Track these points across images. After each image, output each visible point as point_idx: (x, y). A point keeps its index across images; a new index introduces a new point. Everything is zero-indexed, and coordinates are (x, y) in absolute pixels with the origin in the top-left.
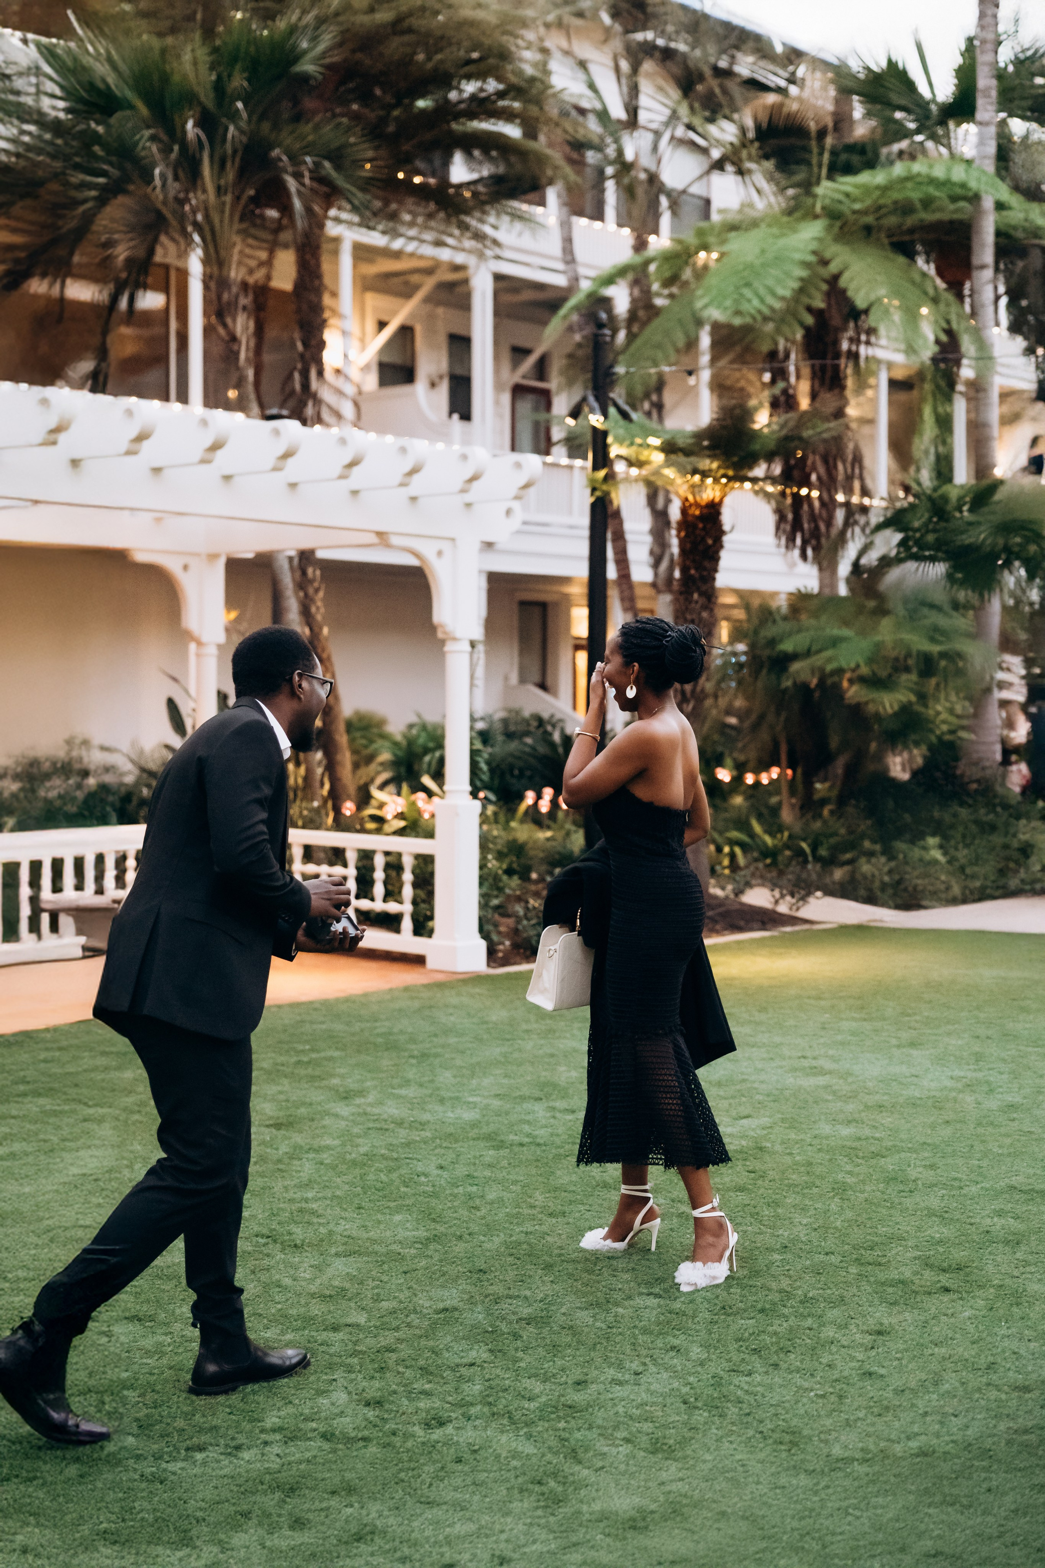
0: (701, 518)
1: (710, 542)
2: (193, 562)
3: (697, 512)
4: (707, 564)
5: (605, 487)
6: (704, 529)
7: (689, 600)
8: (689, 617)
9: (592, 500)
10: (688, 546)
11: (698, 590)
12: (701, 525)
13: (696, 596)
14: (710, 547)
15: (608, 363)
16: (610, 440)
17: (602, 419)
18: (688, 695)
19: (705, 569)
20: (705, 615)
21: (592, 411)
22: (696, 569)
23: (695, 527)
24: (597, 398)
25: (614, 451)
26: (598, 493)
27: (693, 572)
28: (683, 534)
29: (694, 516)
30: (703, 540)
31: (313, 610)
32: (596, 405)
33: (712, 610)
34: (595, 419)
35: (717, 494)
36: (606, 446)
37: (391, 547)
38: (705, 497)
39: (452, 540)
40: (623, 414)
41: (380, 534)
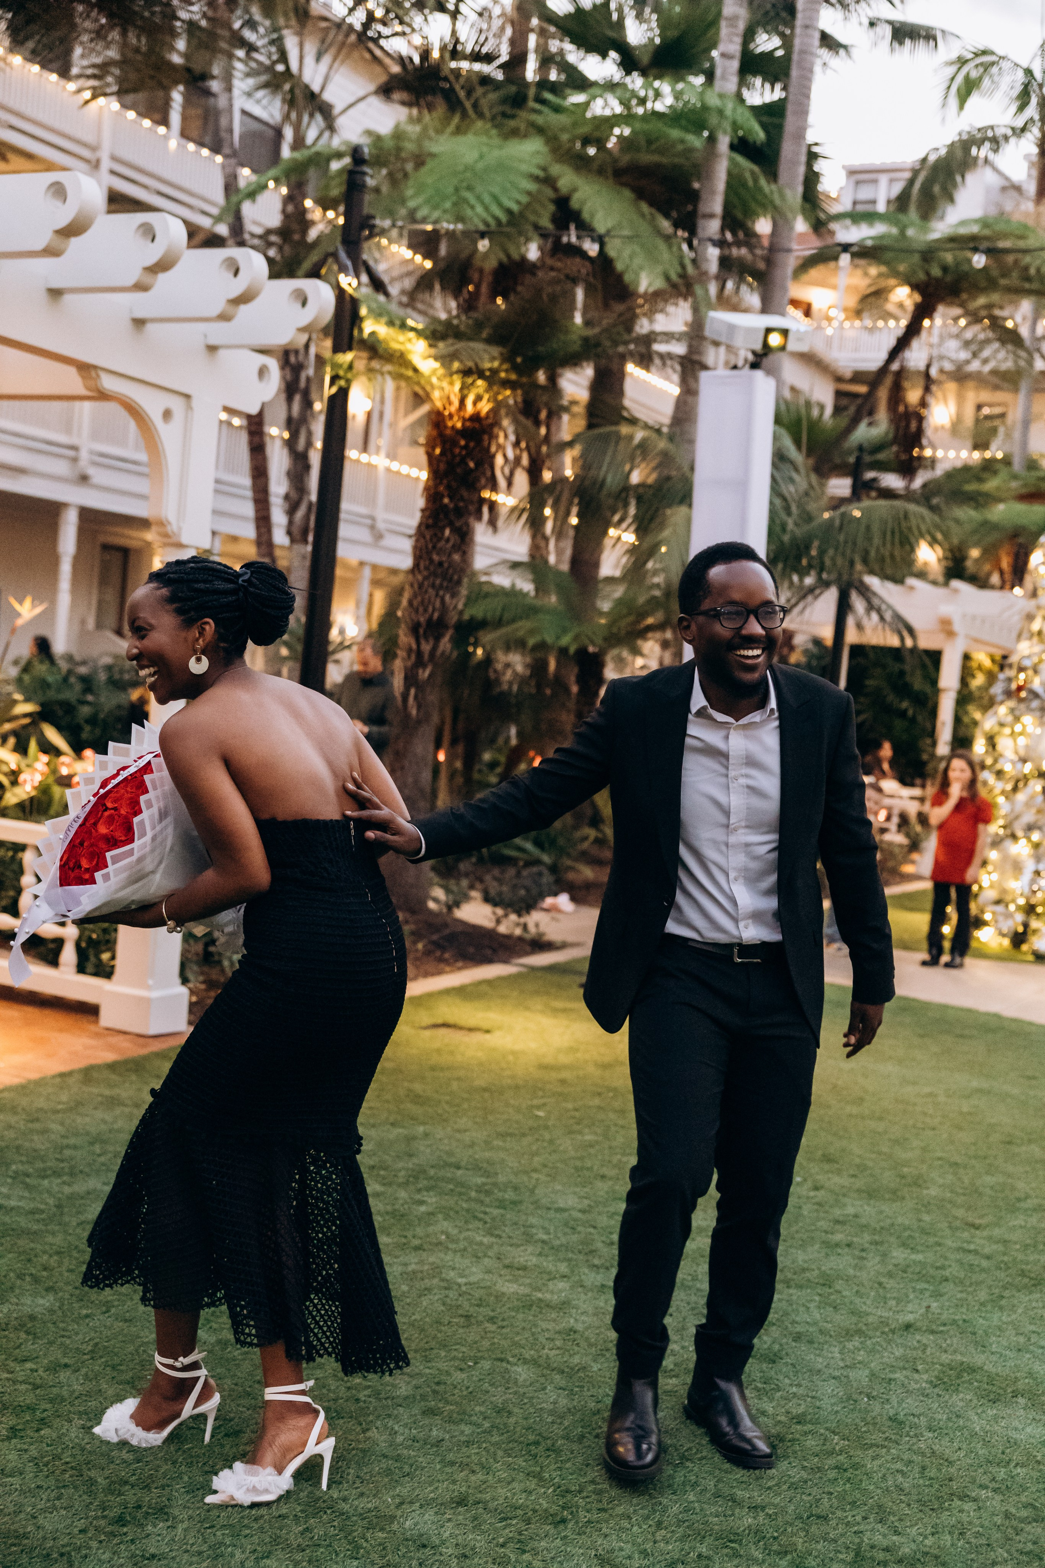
0: (463, 433)
1: (472, 465)
3: (459, 425)
4: (465, 494)
5: (350, 375)
6: (465, 447)
7: (438, 537)
8: (436, 557)
9: (334, 390)
10: (442, 466)
11: (451, 524)
12: (463, 443)
13: (447, 532)
14: (471, 470)
15: (366, 210)
16: (363, 311)
17: (355, 283)
18: (426, 657)
19: (462, 499)
20: (456, 557)
21: (343, 269)
22: (451, 498)
23: (455, 443)
24: (349, 255)
25: (370, 327)
26: (342, 383)
27: (446, 501)
28: (438, 451)
29: (453, 427)
30: (463, 461)
32: (349, 263)
33: (464, 553)
34: (347, 281)
35: (485, 407)
36: (356, 319)
37: (102, 396)
38: (470, 409)
39: (187, 397)
40: (378, 285)
41: (85, 369)
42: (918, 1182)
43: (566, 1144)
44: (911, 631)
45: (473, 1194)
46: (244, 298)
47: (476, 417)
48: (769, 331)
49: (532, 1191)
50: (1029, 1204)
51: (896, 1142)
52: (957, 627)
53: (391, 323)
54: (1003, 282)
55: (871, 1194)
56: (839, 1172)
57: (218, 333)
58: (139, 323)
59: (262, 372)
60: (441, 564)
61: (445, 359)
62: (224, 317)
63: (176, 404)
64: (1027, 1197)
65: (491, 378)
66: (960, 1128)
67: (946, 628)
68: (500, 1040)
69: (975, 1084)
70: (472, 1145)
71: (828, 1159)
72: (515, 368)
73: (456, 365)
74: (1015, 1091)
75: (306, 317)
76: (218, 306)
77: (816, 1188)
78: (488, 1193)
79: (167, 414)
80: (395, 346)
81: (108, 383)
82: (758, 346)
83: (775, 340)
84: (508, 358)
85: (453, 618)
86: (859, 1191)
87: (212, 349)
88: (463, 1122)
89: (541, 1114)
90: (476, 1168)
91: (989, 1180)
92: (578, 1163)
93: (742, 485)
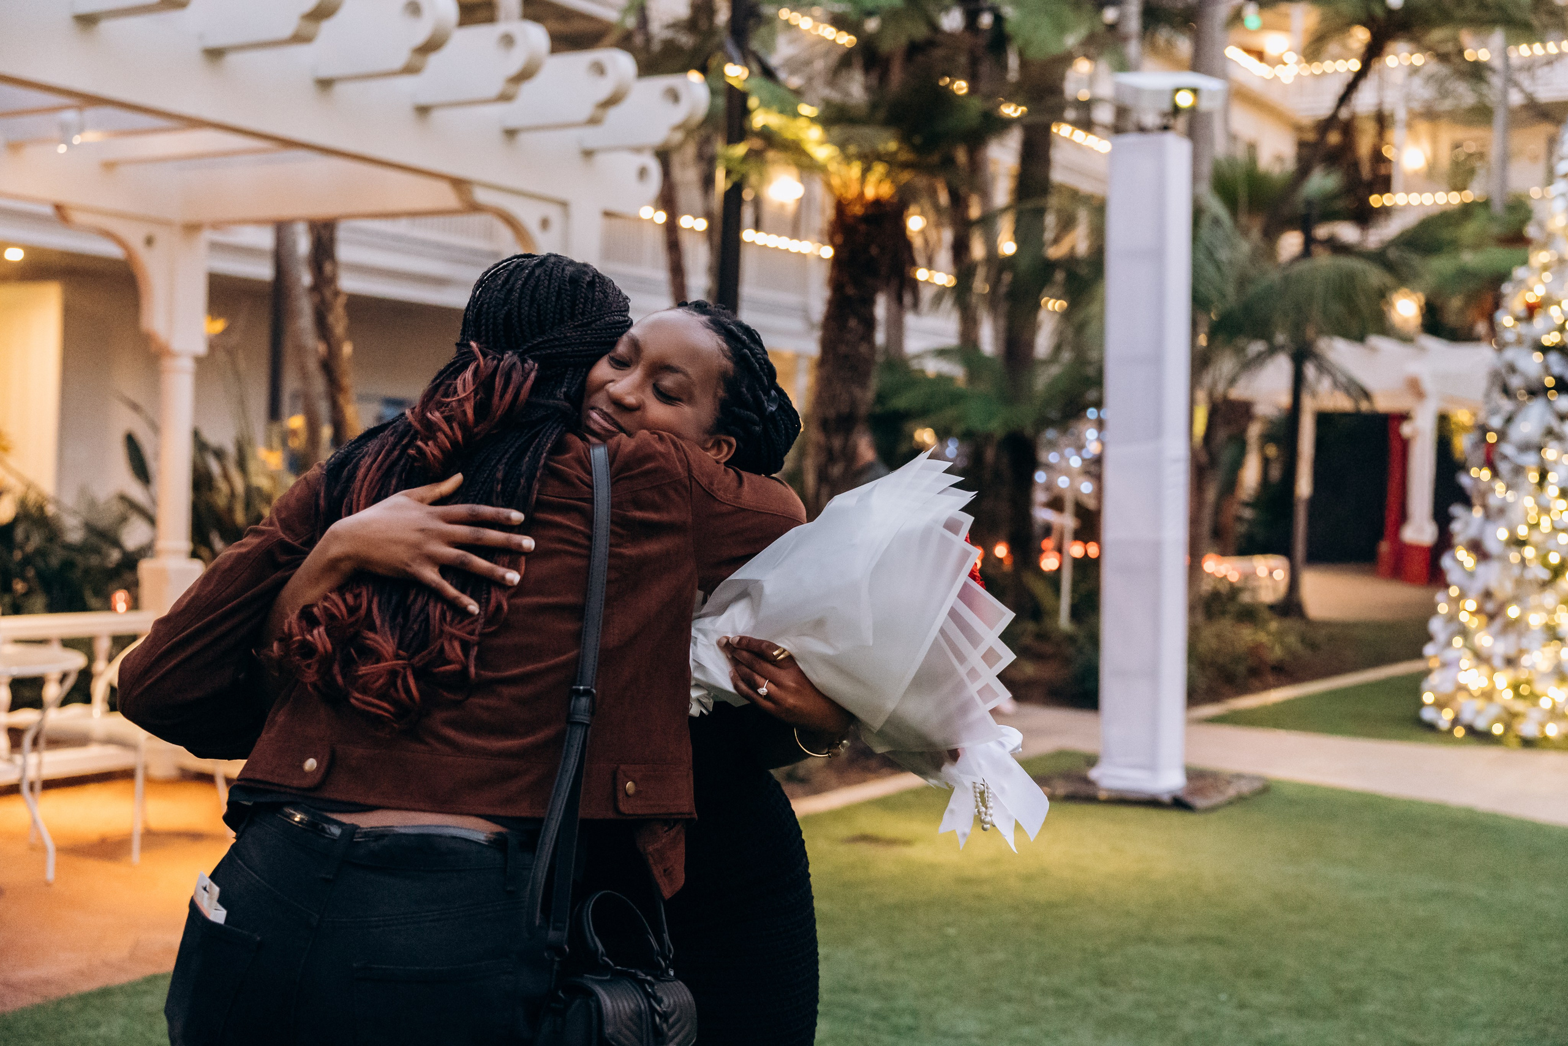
2: (162, 236)
3: (860, 212)
5: (744, 168)
7: (844, 328)
8: (843, 349)
9: (729, 186)
12: (863, 228)
13: (853, 323)
16: (753, 102)
17: (744, 74)
20: (863, 348)
21: (731, 60)
23: (856, 231)
24: (737, 44)
25: (760, 119)
26: (735, 178)
27: (850, 291)
29: (855, 217)
31: (331, 319)
32: (737, 53)
34: (735, 73)
35: (886, 190)
36: (745, 112)
37: (475, 208)
38: (870, 193)
39: (564, 205)
40: (768, 73)
41: (459, 184)
42: (1356, 997)
43: (975, 964)
44: (1366, 395)
45: (868, 1020)
46: (612, 101)
47: (877, 203)
48: (1178, 90)
49: (930, 1017)
50: (1482, 1019)
51: (1340, 954)
52: (1428, 385)
53: (782, 112)
54: (1459, 13)
55: (1301, 1012)
56: (1269, 988)
57: (592, 137)
58: (511, 133)
59: (643, 173)
60: (846, 357)
61: (842, 145)
62: (593, 121)
63: (553, 213)
64: (1479, 1011)
65: (889, 159)
66: (1411, 936)
67: (1415, 388)
68: (919, 853)
69: (1437, 885)
70: (874, 967)
71: (1258, 974)
72: (915, 149)
73: (852, 149)
74: (1482, 893)
75: (678, 114)
76: (586, 111)
77: (1242, 1006)
78: (884, 1018)
79: (545, 224)
80: (789, 135)
81: (482, 196)
82: (1166, 106)
83: (1185, 100)
84: (905, 139)
85: (863, 410)
86: (1289, 1009)
87: (588, 154)
88: (869, 942)
89: (951, 931)
90: (874, 990)
91: (1437, 993)
92: (984, 985)
93: (1157, 254)
